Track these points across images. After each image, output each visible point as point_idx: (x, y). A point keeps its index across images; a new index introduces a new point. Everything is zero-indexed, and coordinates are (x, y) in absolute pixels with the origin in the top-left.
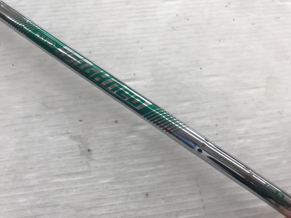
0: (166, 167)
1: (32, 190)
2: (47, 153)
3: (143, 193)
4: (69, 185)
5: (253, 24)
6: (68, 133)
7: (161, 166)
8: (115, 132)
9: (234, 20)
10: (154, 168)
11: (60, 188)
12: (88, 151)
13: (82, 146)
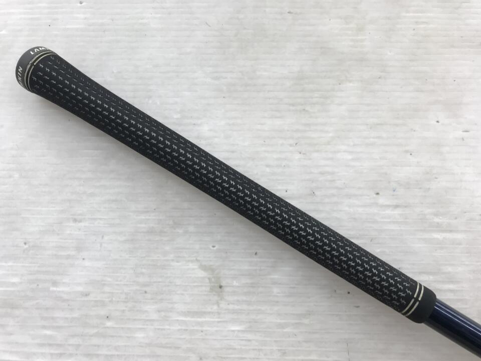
0: (311, 322)
1: (152, 325)
2: (170, 283)
3: (279, 350)
4: (193, 326)
5: (467, 131)
6: (197, 260)
7: (306, 321)
8: (255, 268)
9: (438, 122)
10: (297, 321)
11: (183, 328)
12: (218, 287)
13: (213, 280)
